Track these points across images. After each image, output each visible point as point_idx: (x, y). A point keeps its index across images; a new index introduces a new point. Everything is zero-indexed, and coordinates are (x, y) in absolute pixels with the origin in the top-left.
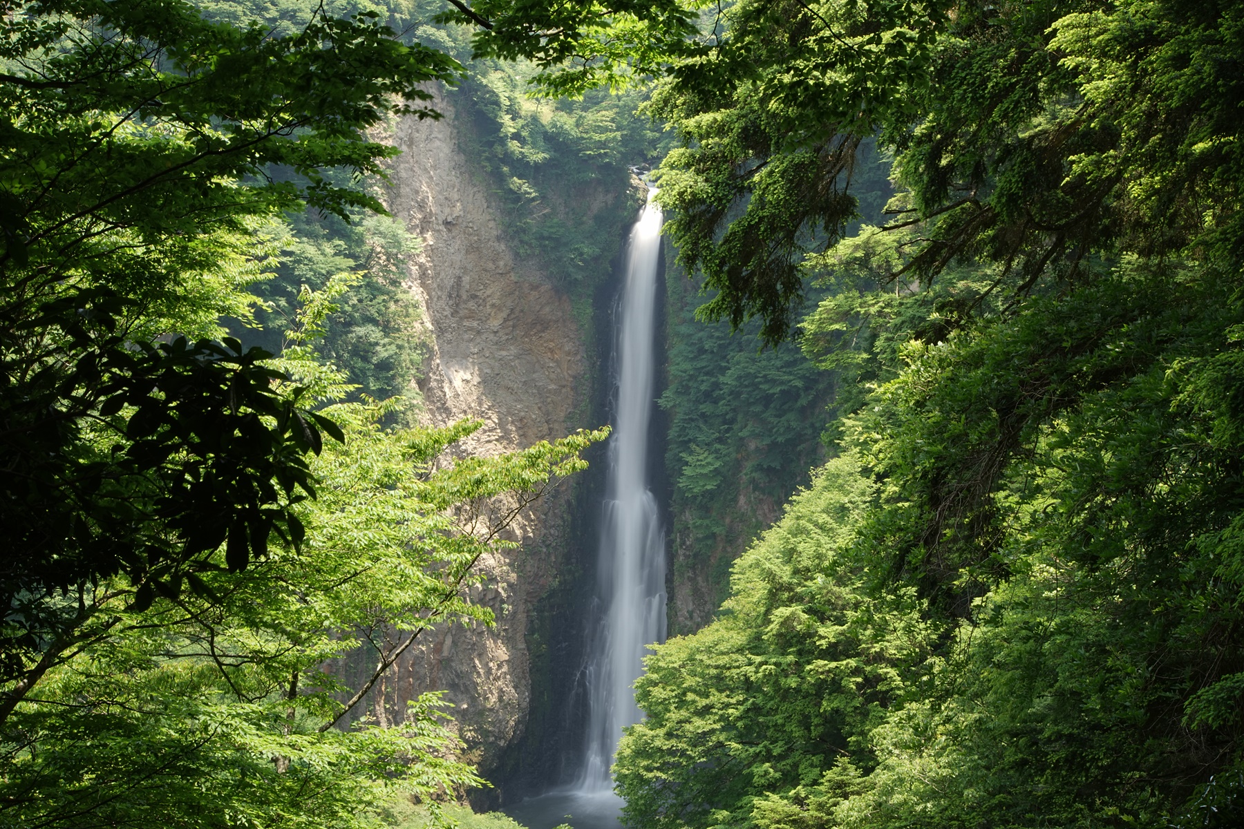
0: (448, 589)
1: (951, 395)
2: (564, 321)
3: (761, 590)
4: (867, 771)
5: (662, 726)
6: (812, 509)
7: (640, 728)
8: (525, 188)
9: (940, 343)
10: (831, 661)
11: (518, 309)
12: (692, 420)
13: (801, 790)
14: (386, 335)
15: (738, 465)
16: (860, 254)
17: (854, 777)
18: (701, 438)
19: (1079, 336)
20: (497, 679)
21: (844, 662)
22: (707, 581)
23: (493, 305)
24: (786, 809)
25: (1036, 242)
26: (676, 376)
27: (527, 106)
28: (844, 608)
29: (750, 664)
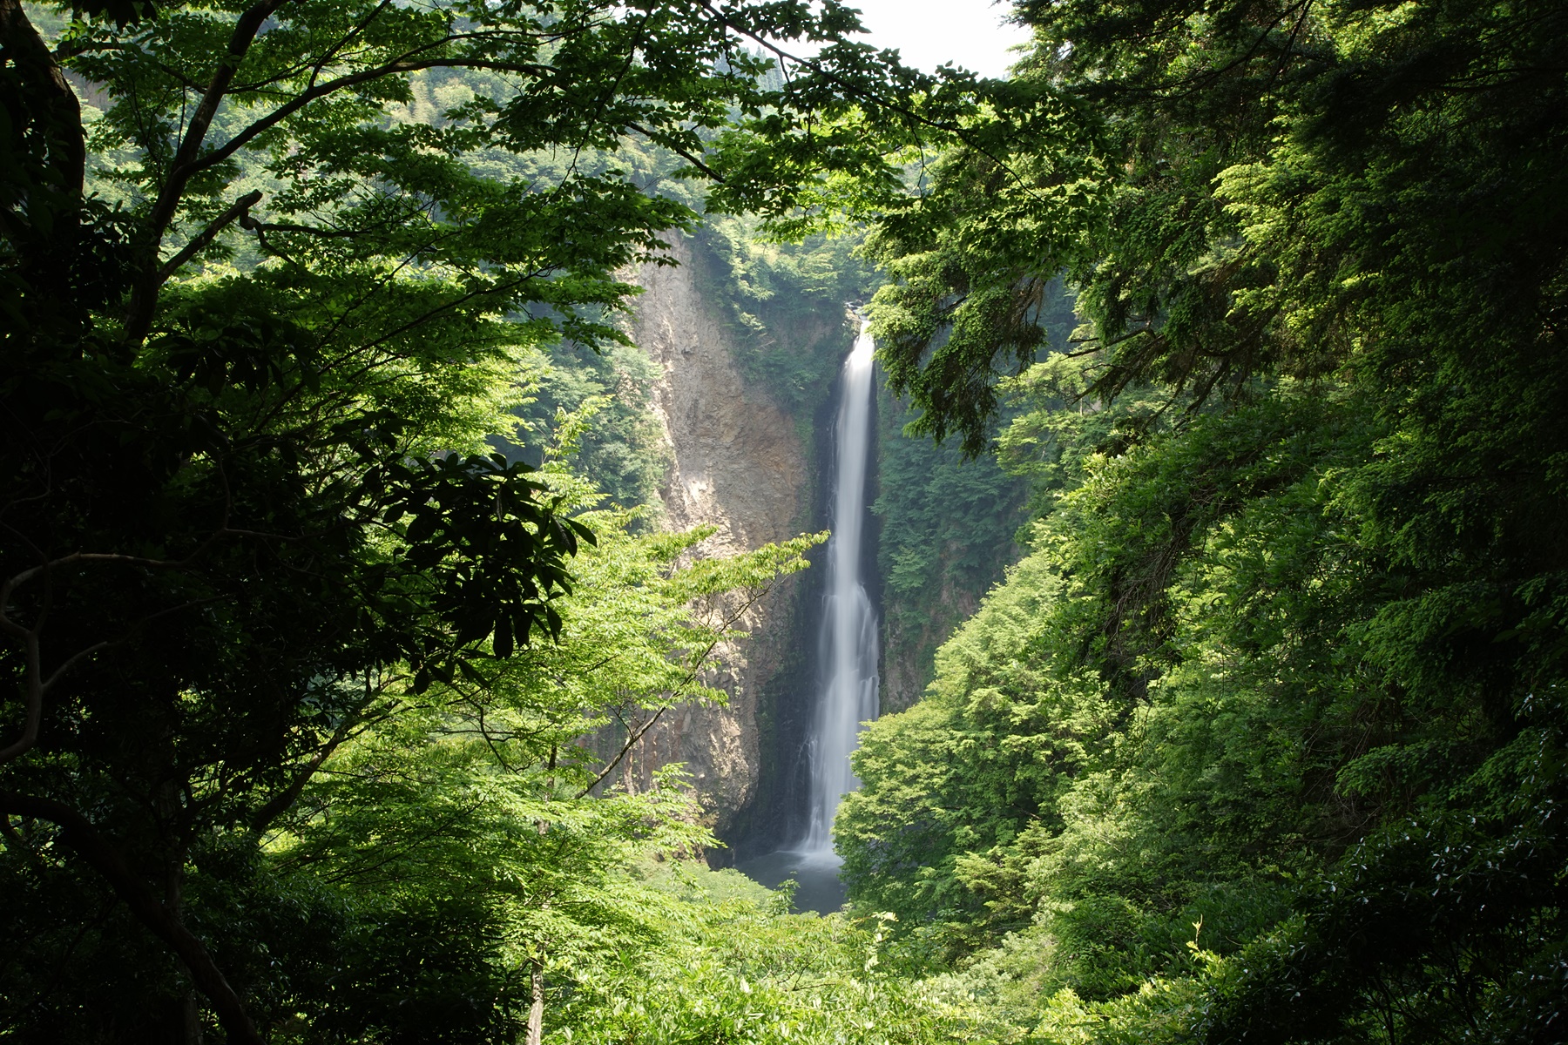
0: (688, 673)
1: (1129, 501)
2: (788, 438)
3: (962, 673)
4: (1056, 833)
5: (875, 793)
6: (1007, 602)
7: (855, 795)
8: (753, 322)
9: (1119, 456)
10: (1023, 736)
11: (748, 427)
12: (900, 524)
13: (998, 850)
14: (633, 451)
15: (941, 564)
16: (1048, 378)
17: (1045, 838)
18: (909, 540)
19: (1242, 449)
20: (730, 752)
21: (1036, 737)
22: (915, 666)
23: (726, 425)
24: (985, 866)
25: (1204, 366)
26: (886, 486)
27: (755, 250)
28: (1035, 689)
29: (952, 738)
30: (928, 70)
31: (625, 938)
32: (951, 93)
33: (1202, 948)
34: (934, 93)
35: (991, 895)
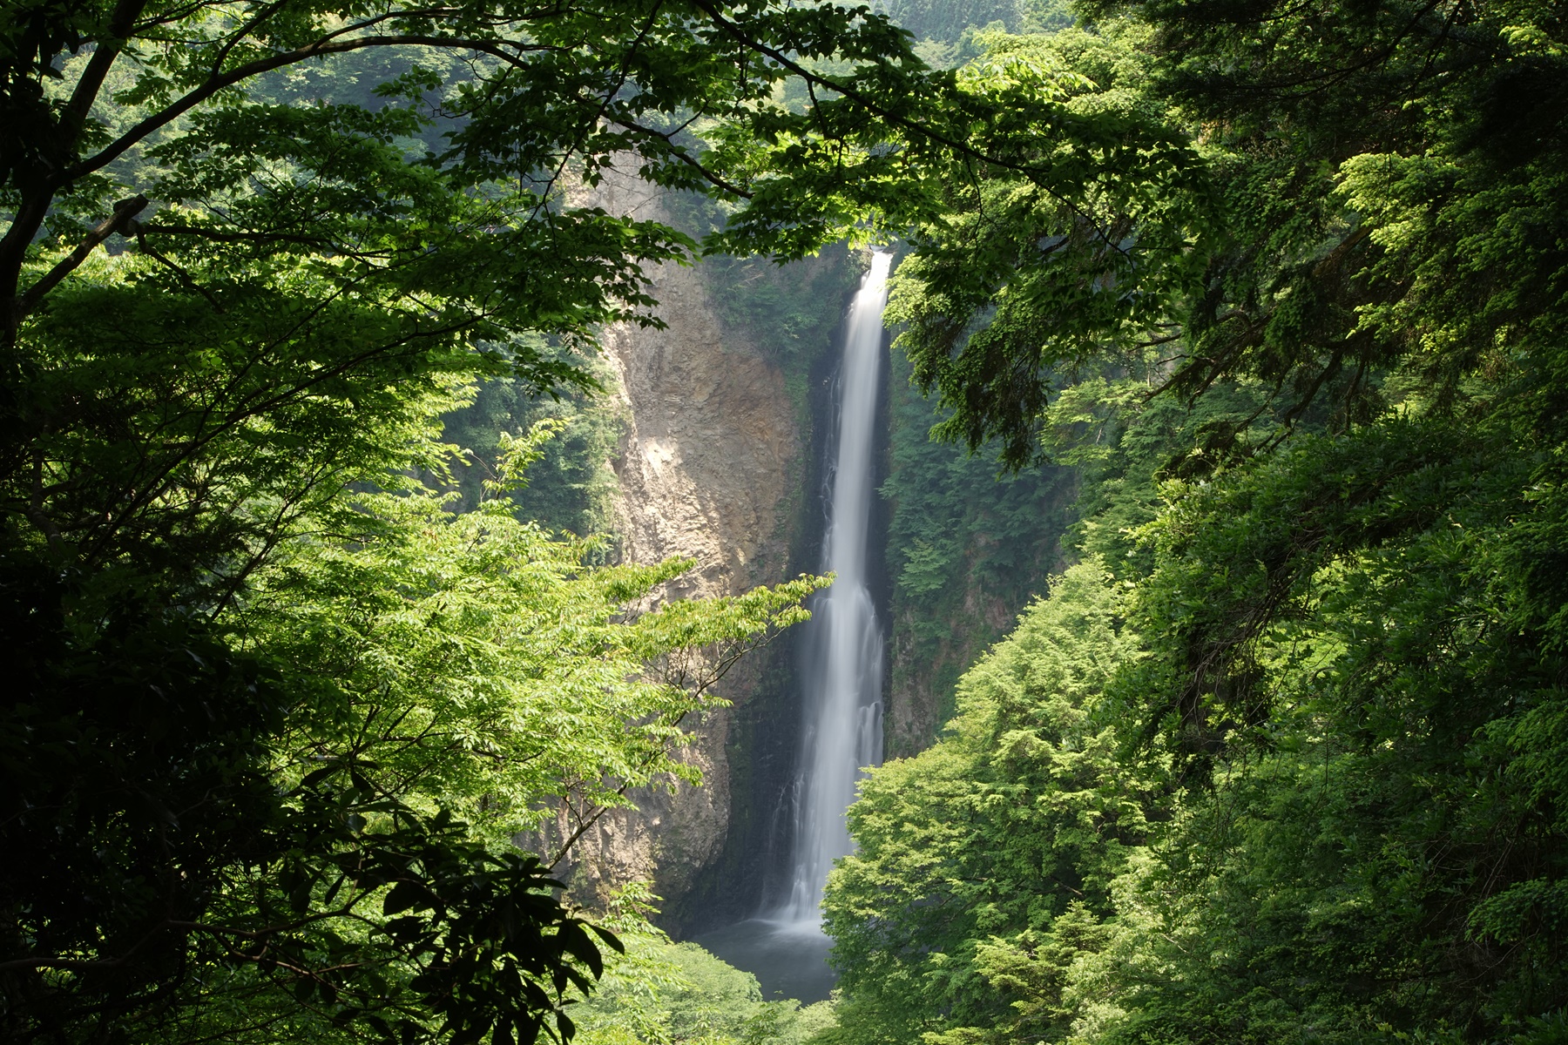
1: (1213, 542)
2: (776, 398)
3: (990, 709)
4: (1103, 920)
5: (876, 858)
6: (1050, 620)
7: (851, 860)
9: (1202, 482)
10: (1065, 791)
11: (725, 383)
12: (916, 511)
13: (1030, 935)
14: (579, 410)
15: (965, 563)
17: (1089, 924)
18: (926, 532)
20: (693, 792)
21: (1081, 794)
22: (929, 690)
23: (698, 379)
24: (1013, 957)
26: (899, 463)
29: (975, 791)
35: (1020, 994)
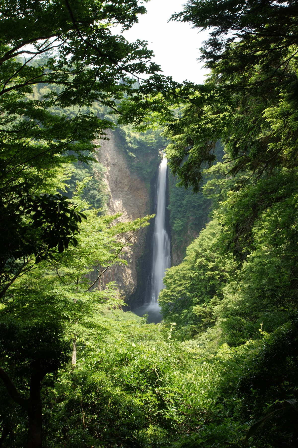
0: (116, 256)
1: (240, 204)
2: (143, 188)
3: (194, 254)
4: (221, 299)
5: (170, 289)
6: (206, 234)
7: (164, 290)
8: (133, 155)
9: (237, 191)
10: (212, 272)
11: (132, 185)
12: (176, 212)
13: (205, 304)
14: (99, 193)
15: (187, 223)
16: (217, 169)
17: (218, 301)
18: (178, 217)
19: (272, 189)
20: (129, 278)
21: (215, 272)
22: (181, 252)
23: (125, 185)
24: (201, 309)
25: (261, 165)
26: (171, 201)
27: (133, 135)
28: (215, 258)
29: (191, 273)
30: (180, 82)
31: (99, 332)
32: (187, 89)
33: (263, 331)
34: (182, 88)
35: (203, 317)
